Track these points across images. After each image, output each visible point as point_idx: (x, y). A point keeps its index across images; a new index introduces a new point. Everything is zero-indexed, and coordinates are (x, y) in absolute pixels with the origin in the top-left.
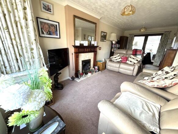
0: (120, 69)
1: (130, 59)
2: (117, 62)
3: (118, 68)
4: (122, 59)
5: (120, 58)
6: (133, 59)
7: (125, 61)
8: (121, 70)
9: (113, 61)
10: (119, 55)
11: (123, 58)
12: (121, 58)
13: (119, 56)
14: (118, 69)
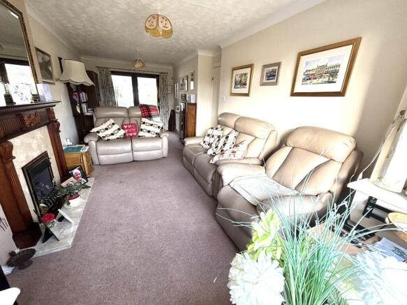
0: (135, 153)
1: (143, 127)
2: (118, 138)
3: (129, 152)
4: (127, 130)
5: (119, 129)
6: (152, 125)
7: (135, 134)
8: (140, 155)
9: (108, 140)
10: (112, 121)
11: (127, 128)
12: (123, 129)
13: (113, 124)
14: (131, 153)
